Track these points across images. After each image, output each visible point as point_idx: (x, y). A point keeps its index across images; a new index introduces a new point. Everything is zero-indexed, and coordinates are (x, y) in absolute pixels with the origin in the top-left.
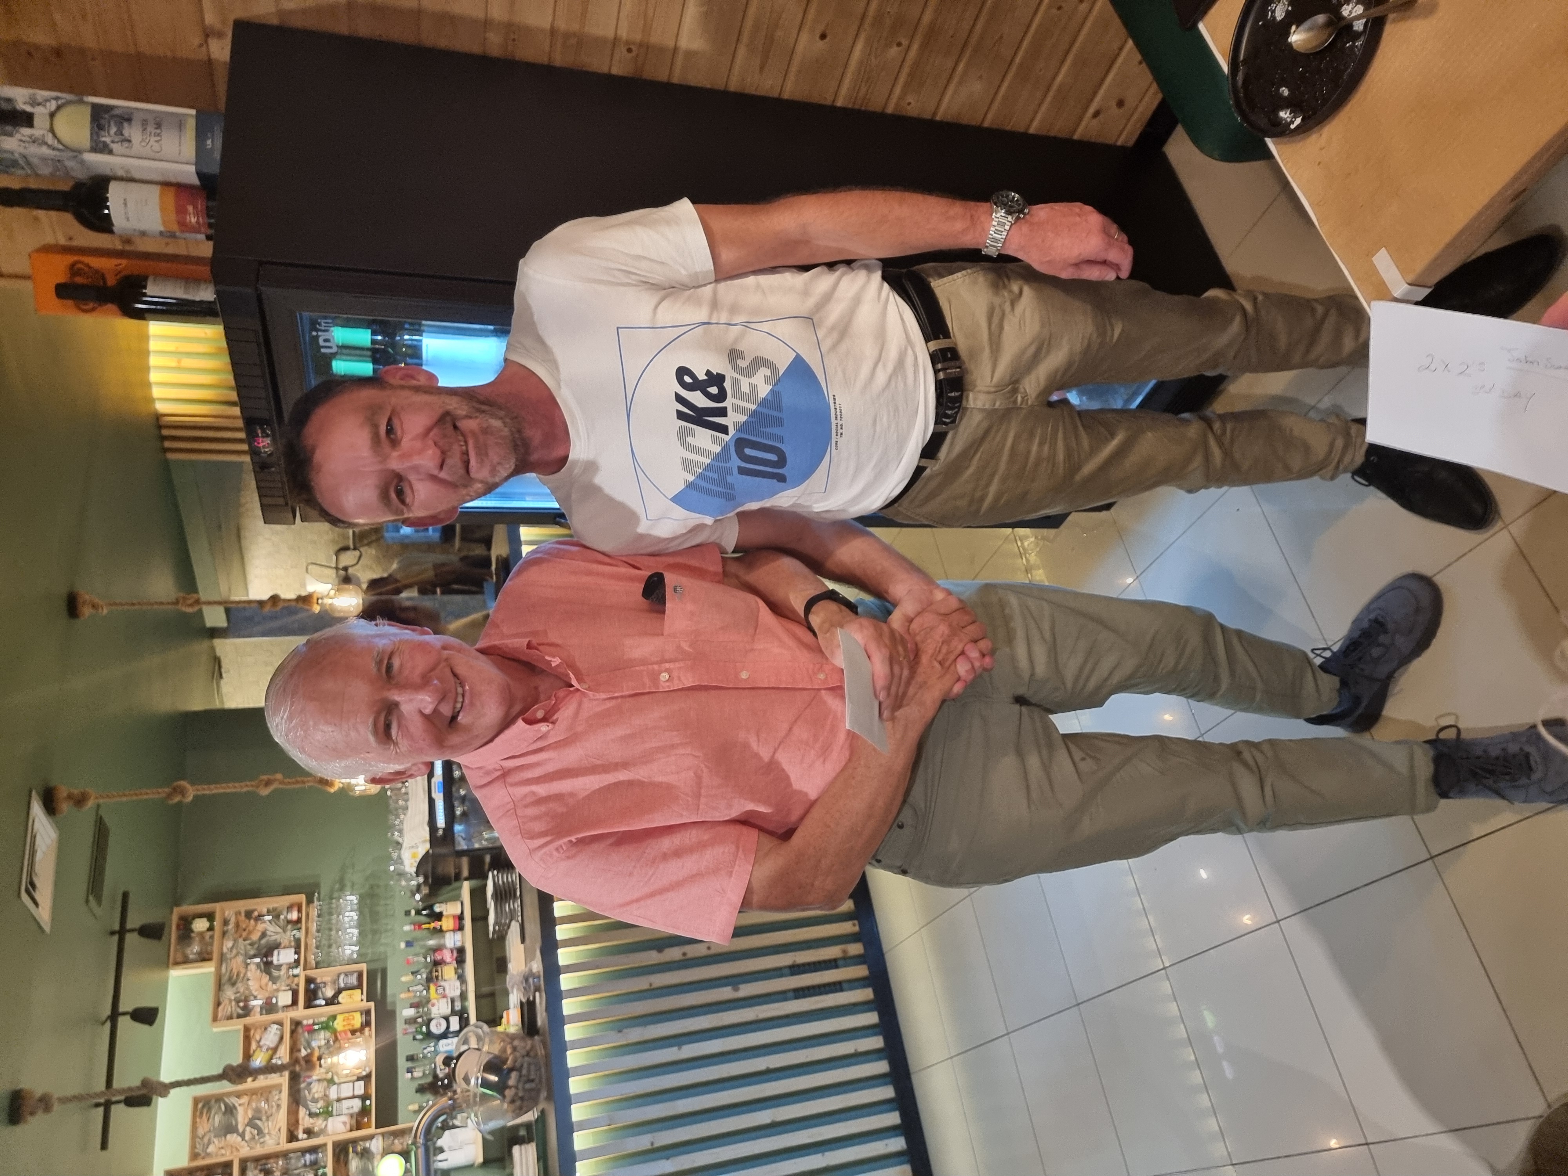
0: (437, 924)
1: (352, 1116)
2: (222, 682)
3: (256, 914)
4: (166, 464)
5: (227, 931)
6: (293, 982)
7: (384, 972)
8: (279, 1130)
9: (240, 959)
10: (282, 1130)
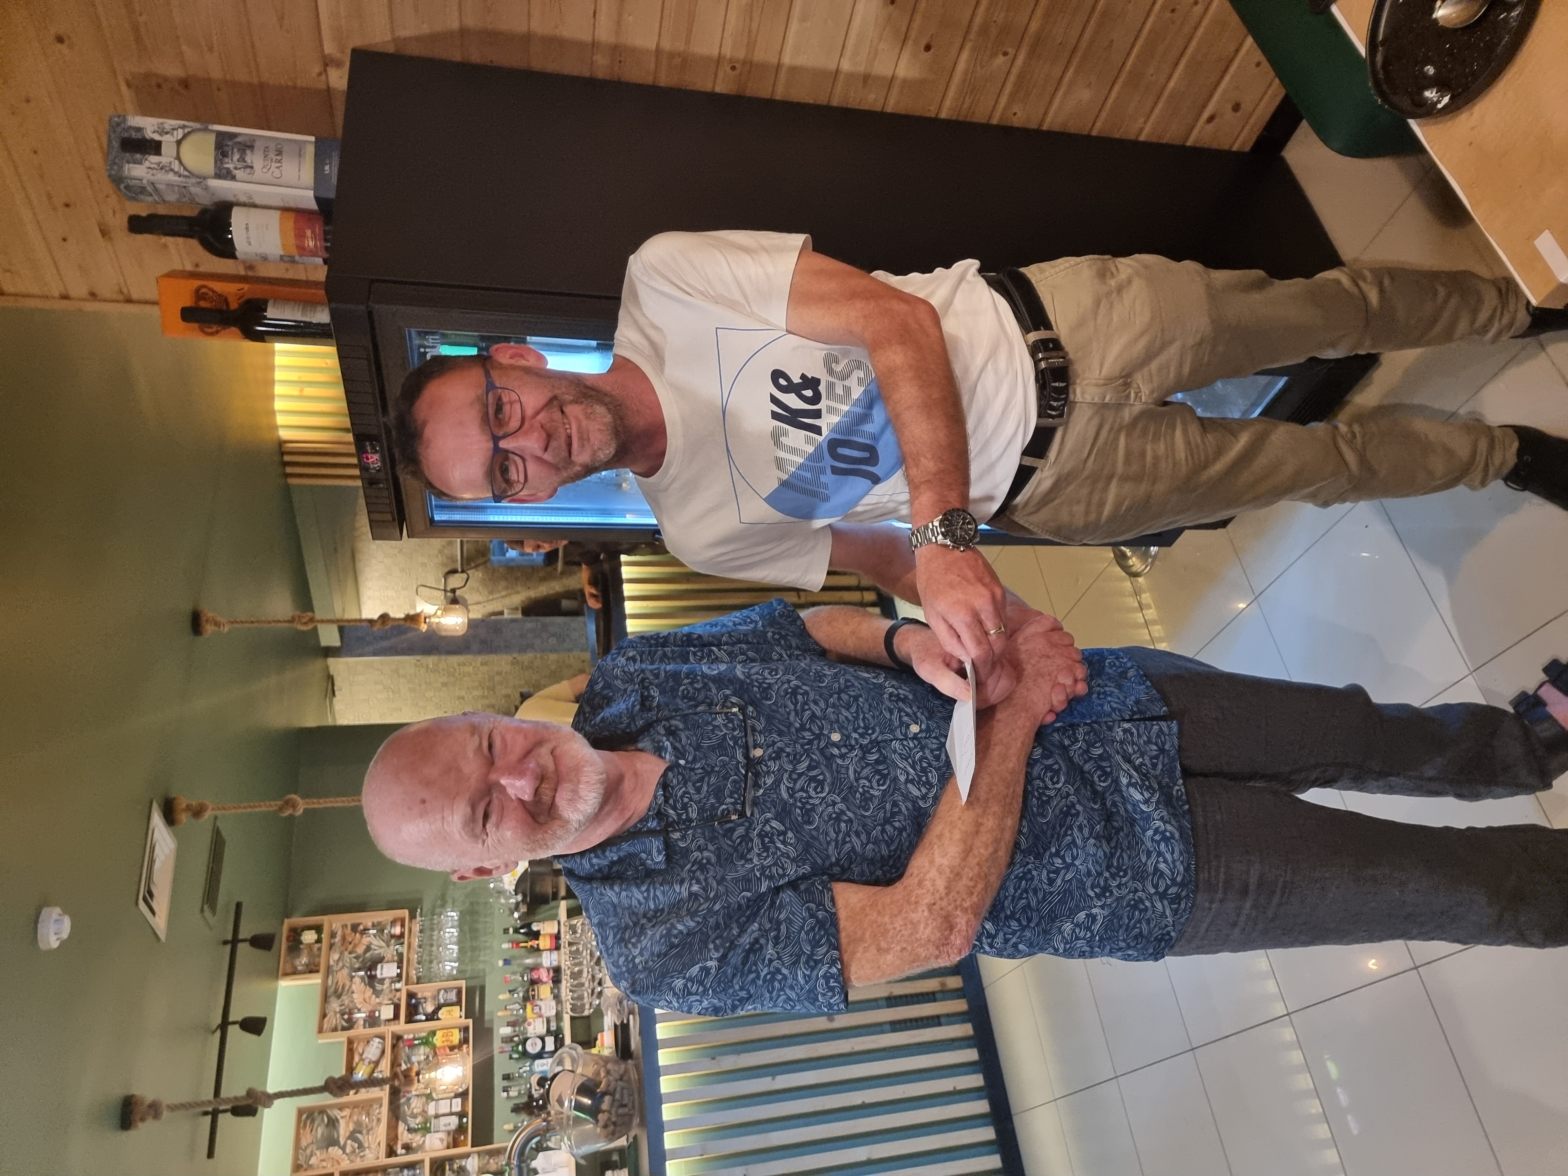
0: (534, 943)
1: (449, 1133)
2: (335, 700)
3: (361, 927)
4: (288, 488)
5: (334, 944)
6: (395, 996)
7: (482, 989)
8: (379, 1144)
9: (345, 971)
10: (381, 1145)
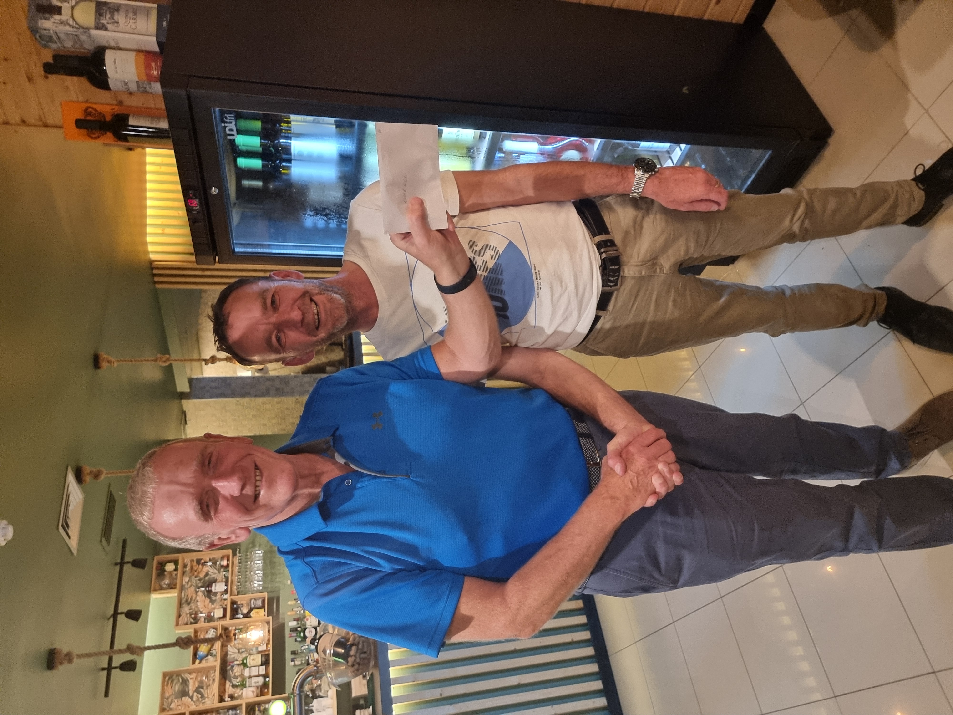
1: (257, 687)
2: (186, 425)
3: (203, 561)
4: (156, 291)
5: (186, 571)
6: (223, 604)
7: (278, 599)
8: (214, 695)
9: (193, 588)
10: (215, 695)
